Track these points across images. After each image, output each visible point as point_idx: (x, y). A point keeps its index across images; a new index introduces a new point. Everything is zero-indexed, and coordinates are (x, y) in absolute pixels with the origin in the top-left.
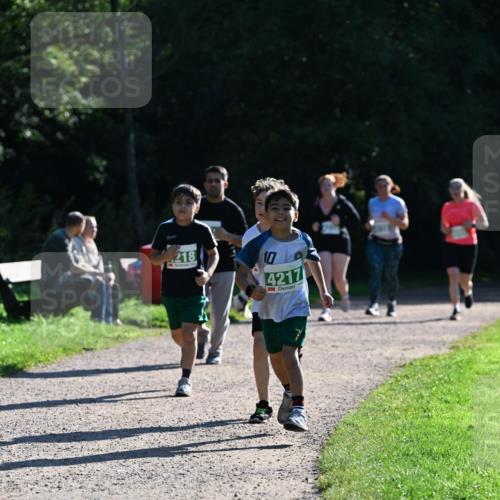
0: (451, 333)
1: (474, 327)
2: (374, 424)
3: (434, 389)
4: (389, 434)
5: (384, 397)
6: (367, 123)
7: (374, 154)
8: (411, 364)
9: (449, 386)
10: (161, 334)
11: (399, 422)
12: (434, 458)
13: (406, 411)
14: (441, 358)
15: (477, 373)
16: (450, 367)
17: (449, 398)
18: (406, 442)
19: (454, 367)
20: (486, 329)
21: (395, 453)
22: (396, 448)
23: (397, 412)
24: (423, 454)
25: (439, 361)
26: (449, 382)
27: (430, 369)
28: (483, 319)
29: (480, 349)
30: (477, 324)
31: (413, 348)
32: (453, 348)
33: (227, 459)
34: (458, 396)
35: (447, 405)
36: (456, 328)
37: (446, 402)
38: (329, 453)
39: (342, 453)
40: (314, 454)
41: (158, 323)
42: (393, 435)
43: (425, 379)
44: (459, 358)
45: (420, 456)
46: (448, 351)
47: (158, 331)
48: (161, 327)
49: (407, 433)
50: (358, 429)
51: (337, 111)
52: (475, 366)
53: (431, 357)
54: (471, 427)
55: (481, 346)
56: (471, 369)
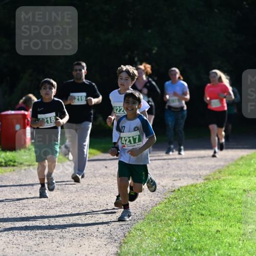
0: (205, 170)
1: (220, 166)
2: (155, 229)
3: (194, 206)
4: (164, 236)
5: (161, 212)
6: (149, 31)
7: (154, 52)
8: (179, 190)
9: (203, 204)
10: (14, 170)
11: (171, 228)
12: (193, 252)
13: (175, 221)
14: (198, 186)
15: (222, 196)
16: (204, 192)
17: (203, 212)
18: (176, 241)
19: (207, 192)
20: (228, 167)
21: (168, 248)
22: (169, 245)
23: (169, 222)
24: (187, 249)
25: (197, 188)
26: (204, 202)
27: (191, 194)
28: (226, 160)
29: (223, 180)
30: (222, 163)
31: (180, 180)
32: (206, 179)
33: (57, 253)
34: (210, 211)
35: (203, 217)
36: (208, 166)
37: (202, 215)
38: (125, 248)
39: (133, 249)
40: (115, 250)
41: (12, 163)
42: (167, 237)
43: (188, 200)
44: (210, 186)
45: (185, 250)
46: (203, 181)
47: (12, 168)
48: (14, 166)
49: (176, 235)
50: (144, 233)
51: (130, 23)
52: (220, 191)
53: (192, 186)
54: (218, 231)
55: (224, 178)
56: (218, 193)
